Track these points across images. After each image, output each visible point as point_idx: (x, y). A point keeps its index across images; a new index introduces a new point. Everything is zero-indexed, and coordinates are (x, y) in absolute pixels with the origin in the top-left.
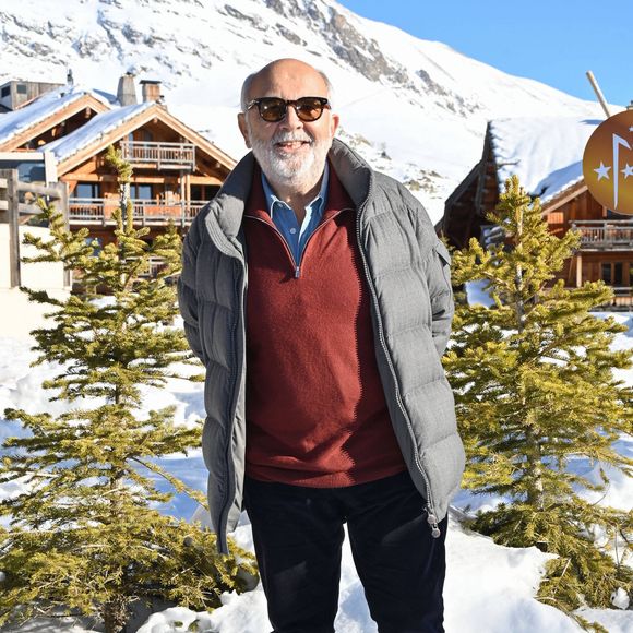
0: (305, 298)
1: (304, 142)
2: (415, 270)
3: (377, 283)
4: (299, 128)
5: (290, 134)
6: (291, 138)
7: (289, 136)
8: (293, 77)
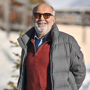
0: (36, 61)
1: (45, 24)
2: (67, 58)
3: (52, 60)
4: (44, 20)
5: (42, 22)
6: (42, 23)
7: (41, 22)
8: (43, 8)
